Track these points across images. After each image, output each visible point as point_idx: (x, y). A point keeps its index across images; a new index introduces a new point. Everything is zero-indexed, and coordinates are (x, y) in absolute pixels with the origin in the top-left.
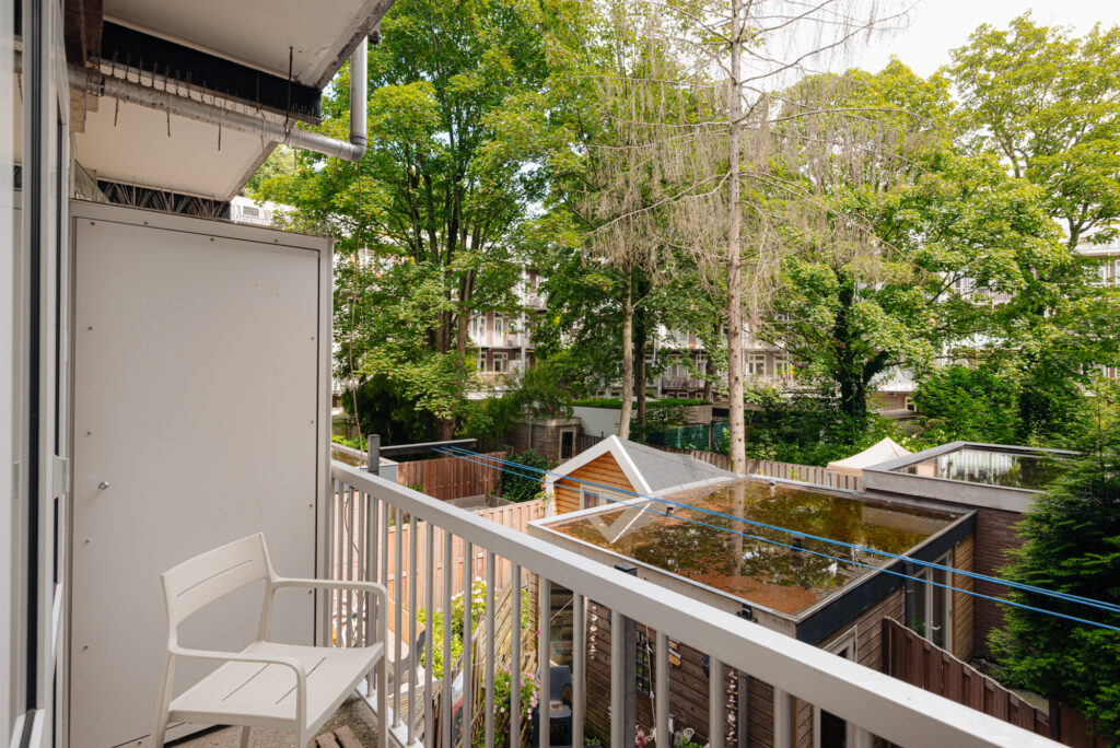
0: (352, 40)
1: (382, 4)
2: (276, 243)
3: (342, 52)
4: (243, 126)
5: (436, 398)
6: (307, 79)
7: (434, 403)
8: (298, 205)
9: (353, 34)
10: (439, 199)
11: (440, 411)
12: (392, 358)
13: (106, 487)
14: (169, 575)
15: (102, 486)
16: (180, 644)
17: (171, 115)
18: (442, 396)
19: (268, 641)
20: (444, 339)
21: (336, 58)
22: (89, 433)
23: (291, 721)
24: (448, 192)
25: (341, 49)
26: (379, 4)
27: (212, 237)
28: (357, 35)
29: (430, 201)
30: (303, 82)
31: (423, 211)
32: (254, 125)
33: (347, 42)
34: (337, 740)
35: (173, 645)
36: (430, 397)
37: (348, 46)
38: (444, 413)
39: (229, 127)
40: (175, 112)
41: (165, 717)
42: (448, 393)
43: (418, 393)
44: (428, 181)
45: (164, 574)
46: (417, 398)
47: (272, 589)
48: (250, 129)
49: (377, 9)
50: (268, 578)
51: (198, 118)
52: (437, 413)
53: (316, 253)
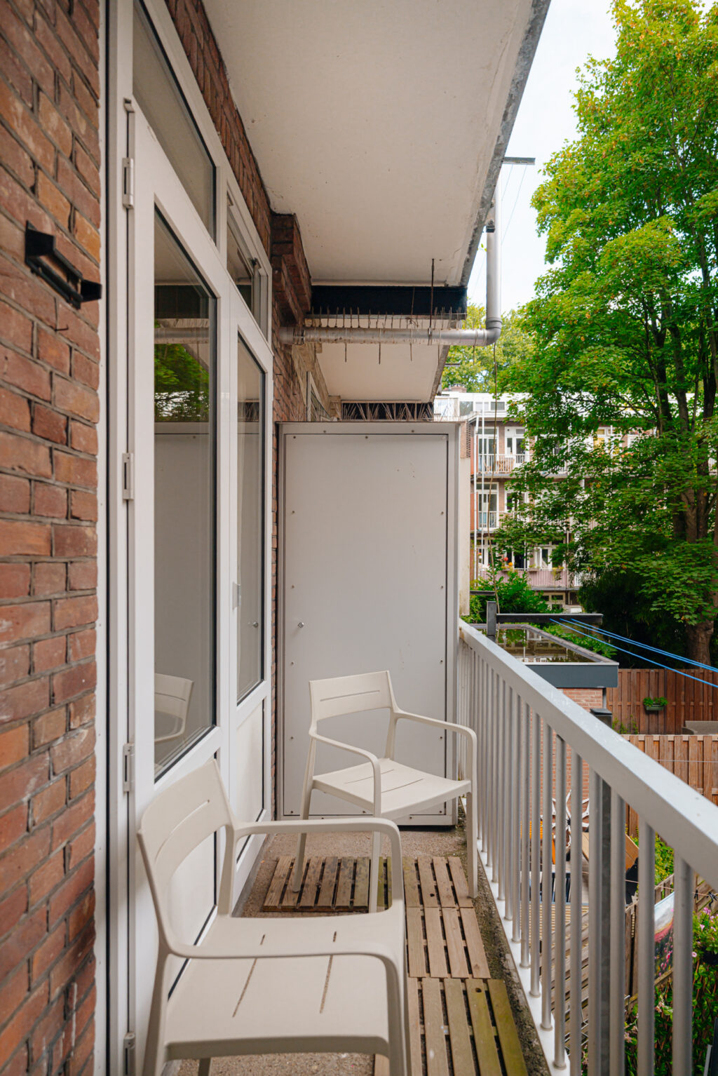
0: (474, 236)
1: (485, 197)
2: (413, 433)
3: (470, 248)
4: (396, 339)
5: (678, 598)
6: (454, 282)
7: (674, 603)
8: (531, 391)
9: (472, 232)
10: (688, 353)
11: (681, 614)
12: (625, 548)
13: (302, 626)
14: (315, 684)
15: (301, 626)
16: (318, 732)
17: (348, 344)
18: (685, 595)
19: (392, 759)
20: (698, 524)
21: (468, 256)
22: (293, 587)
23: (367, 803)
24: (702, 341)
25: (468, 246)
26: (483, 198)
27: (367, 435)
28: (476, 230)
29: (679, 357)
30: (451, 285)
31: (669, 373)
32: (404, 335)
33: (471, 239)
34: (448, 865)
35: (313, 731)
36: (671, 594)
37: (472, 242)
38: (687, 617)
39: (386, 342)
40: (349, 341)
41: (310, 784)
42: (693, 592)
43: (654, 590)
44: (675, 331)
45: (313, 682)
46: (655, 596)
47: (396, 718)
48: (401, 339)
49: (482, 203)
50: (391, 708)
51: (364, 342)
52: (677, 617)
53: (445, 437)
